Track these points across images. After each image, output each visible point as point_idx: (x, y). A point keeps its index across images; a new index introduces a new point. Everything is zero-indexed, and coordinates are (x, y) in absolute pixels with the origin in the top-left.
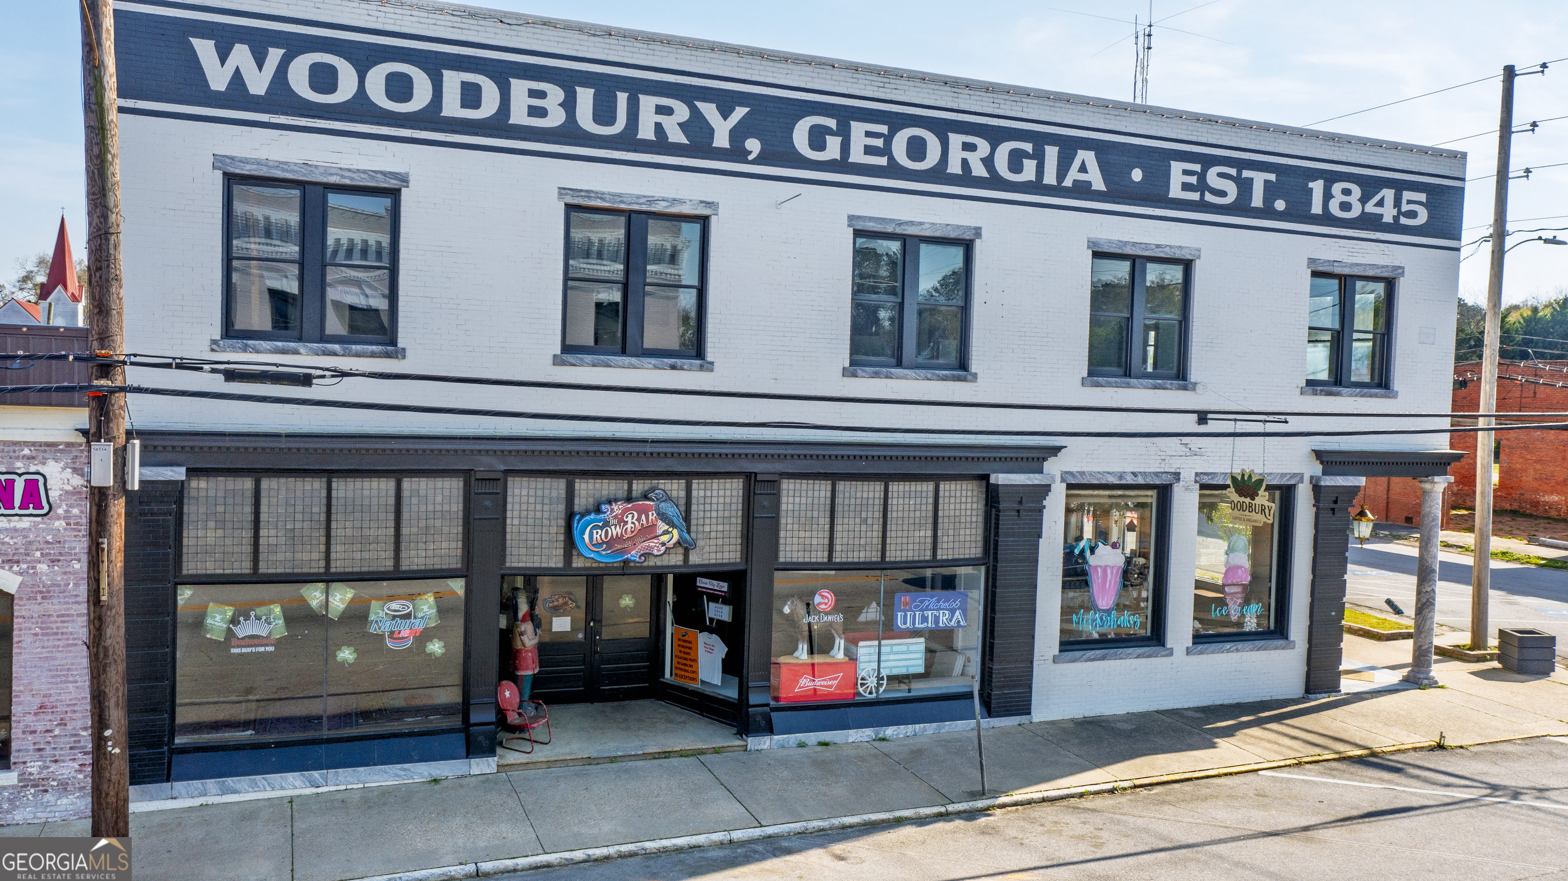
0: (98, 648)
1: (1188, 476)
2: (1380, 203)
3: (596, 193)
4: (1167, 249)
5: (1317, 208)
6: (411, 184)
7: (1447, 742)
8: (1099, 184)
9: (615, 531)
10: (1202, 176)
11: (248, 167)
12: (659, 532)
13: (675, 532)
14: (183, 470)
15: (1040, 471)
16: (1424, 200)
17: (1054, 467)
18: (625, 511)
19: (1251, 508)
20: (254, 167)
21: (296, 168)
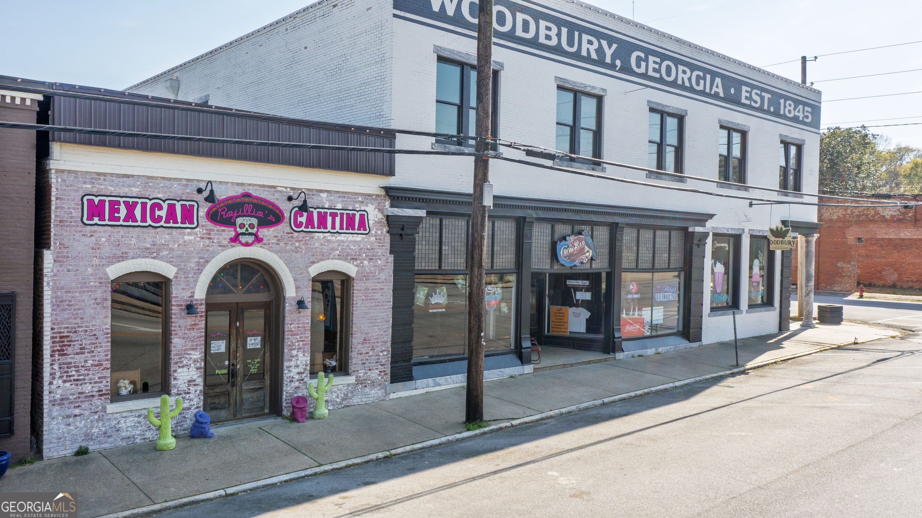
0: (479, 290)
1: (747, 231)
2: (799, 112)
3: (567, 80)
4: (741, 126)
5: (782, 112)
6: (505, 68)
7: (859, 341)
8: (722, 95)
9: (571, 250)
10: (750, 93)
11: (447, 53)
12: (586, 251)
13: (591, 251)
14: (425, 211)
15: (704, 226)
16: (810, 111)
17: (710, 225)
18: (575, 240)
19: (782, 242)
20: (449, 53)
21: (464, 56)
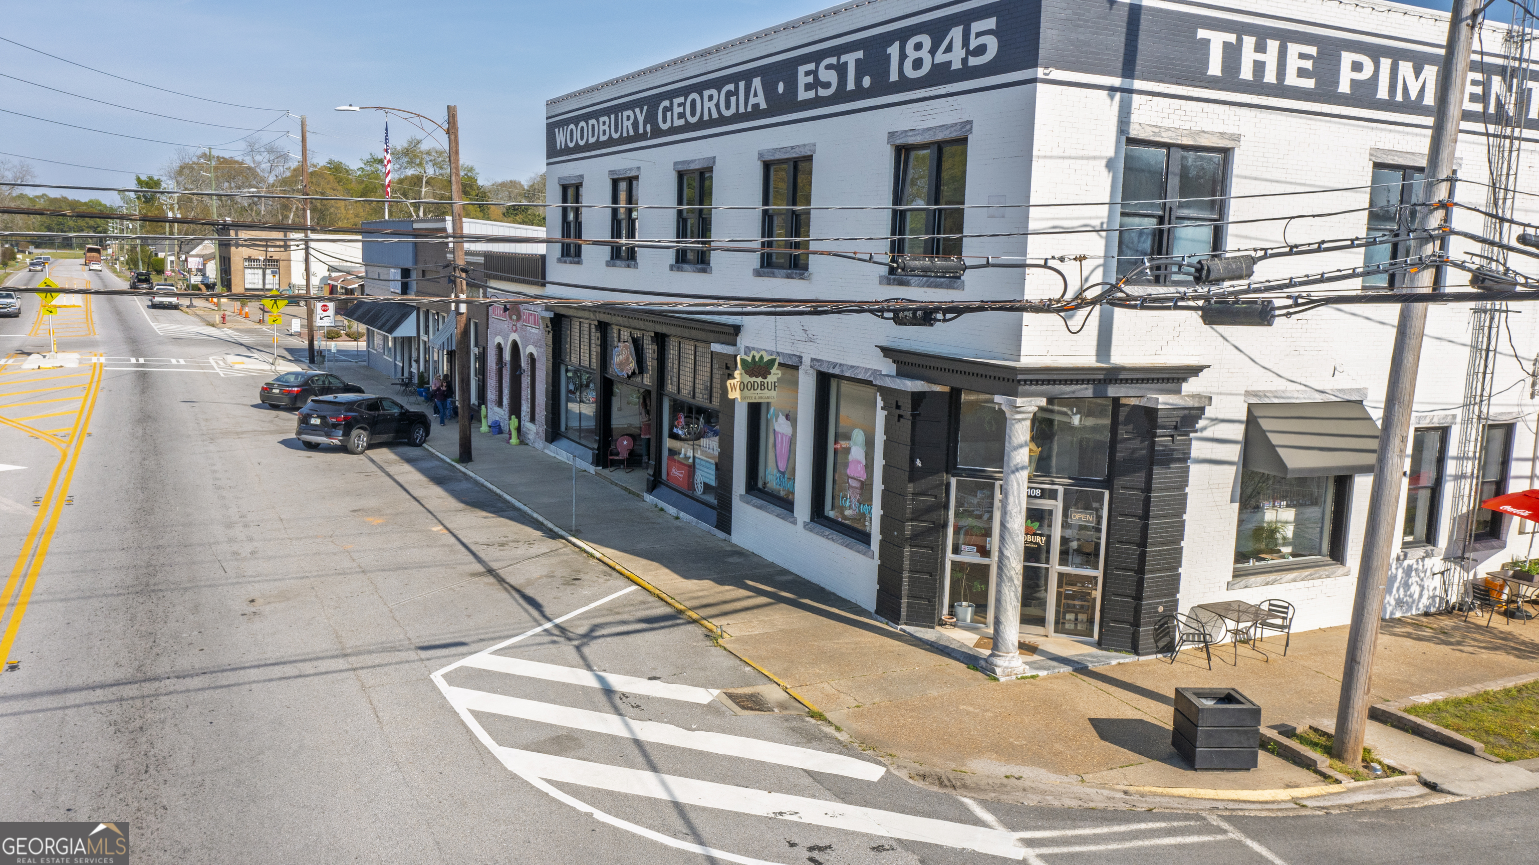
1: (806, 361)
2: (949, 48)
3: (615, 171)
5: (894, 74)
6: (584, 179)
8: (762, 105)
9: (621, 358)
10: (815, 72)
12: (630, 361)
13: (634, 362)
15: (735, 344)
16: (993, 27)
17: (743, 342)
18: (623, 347)
21: (568, 179)
